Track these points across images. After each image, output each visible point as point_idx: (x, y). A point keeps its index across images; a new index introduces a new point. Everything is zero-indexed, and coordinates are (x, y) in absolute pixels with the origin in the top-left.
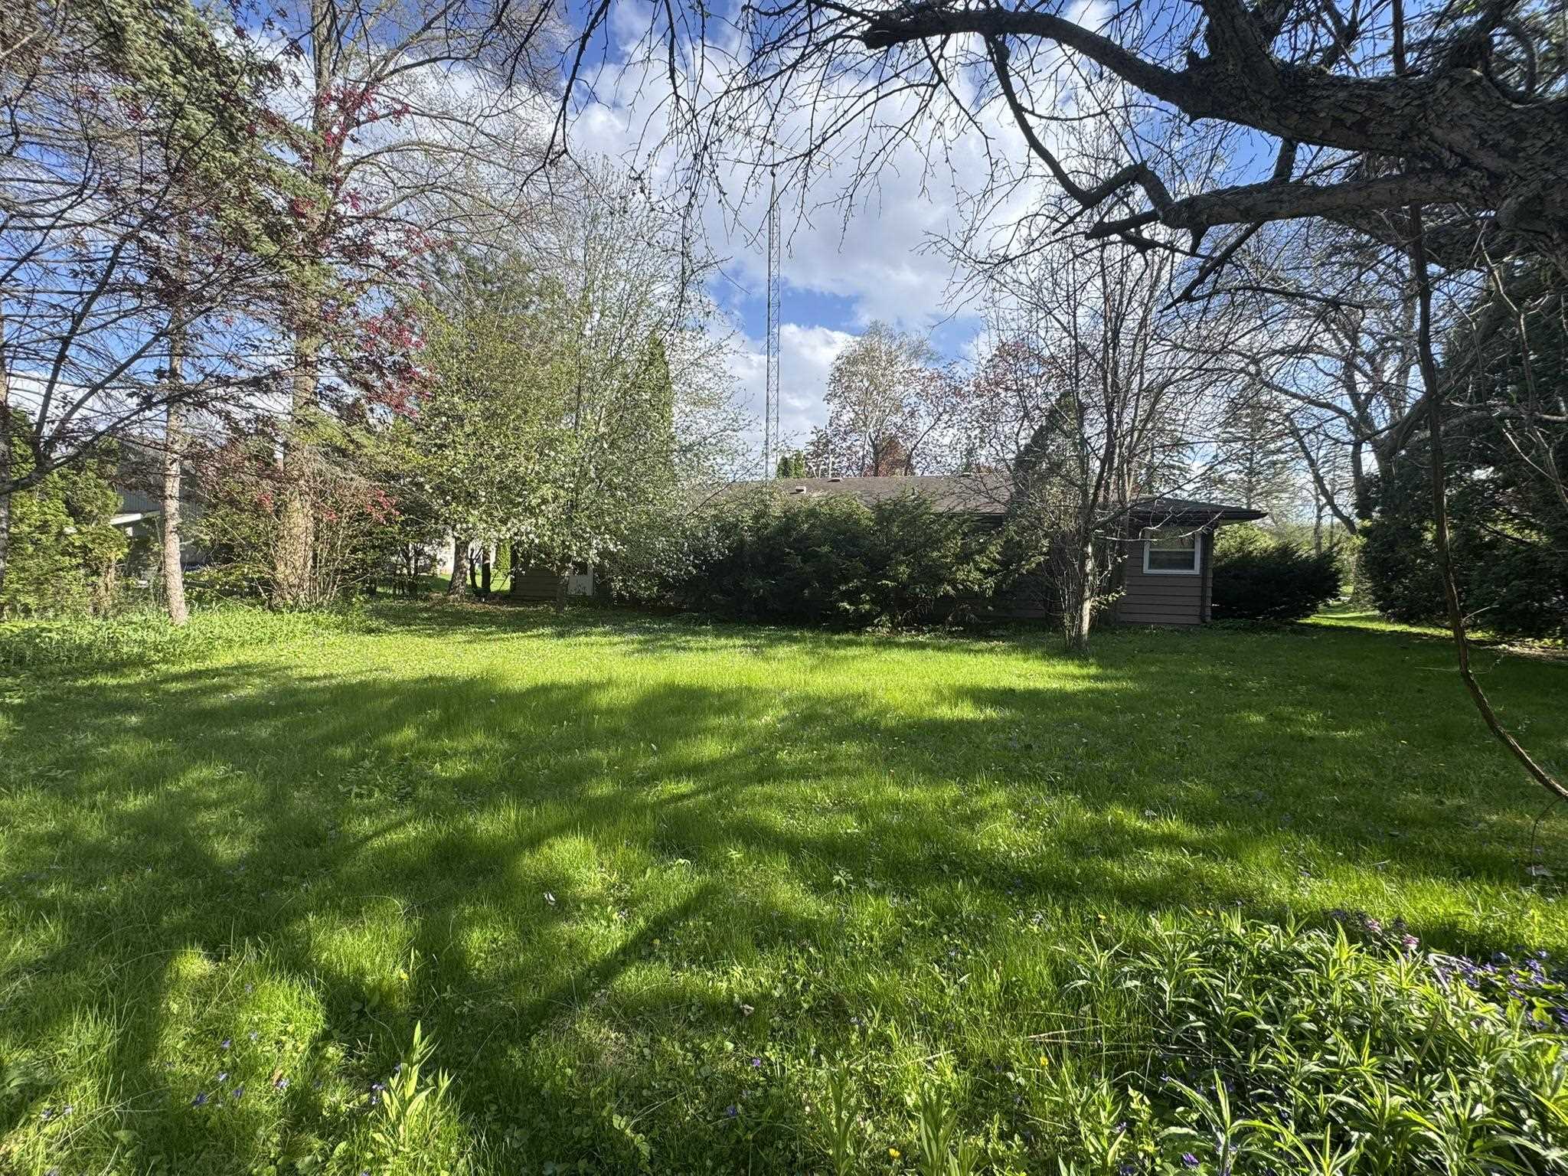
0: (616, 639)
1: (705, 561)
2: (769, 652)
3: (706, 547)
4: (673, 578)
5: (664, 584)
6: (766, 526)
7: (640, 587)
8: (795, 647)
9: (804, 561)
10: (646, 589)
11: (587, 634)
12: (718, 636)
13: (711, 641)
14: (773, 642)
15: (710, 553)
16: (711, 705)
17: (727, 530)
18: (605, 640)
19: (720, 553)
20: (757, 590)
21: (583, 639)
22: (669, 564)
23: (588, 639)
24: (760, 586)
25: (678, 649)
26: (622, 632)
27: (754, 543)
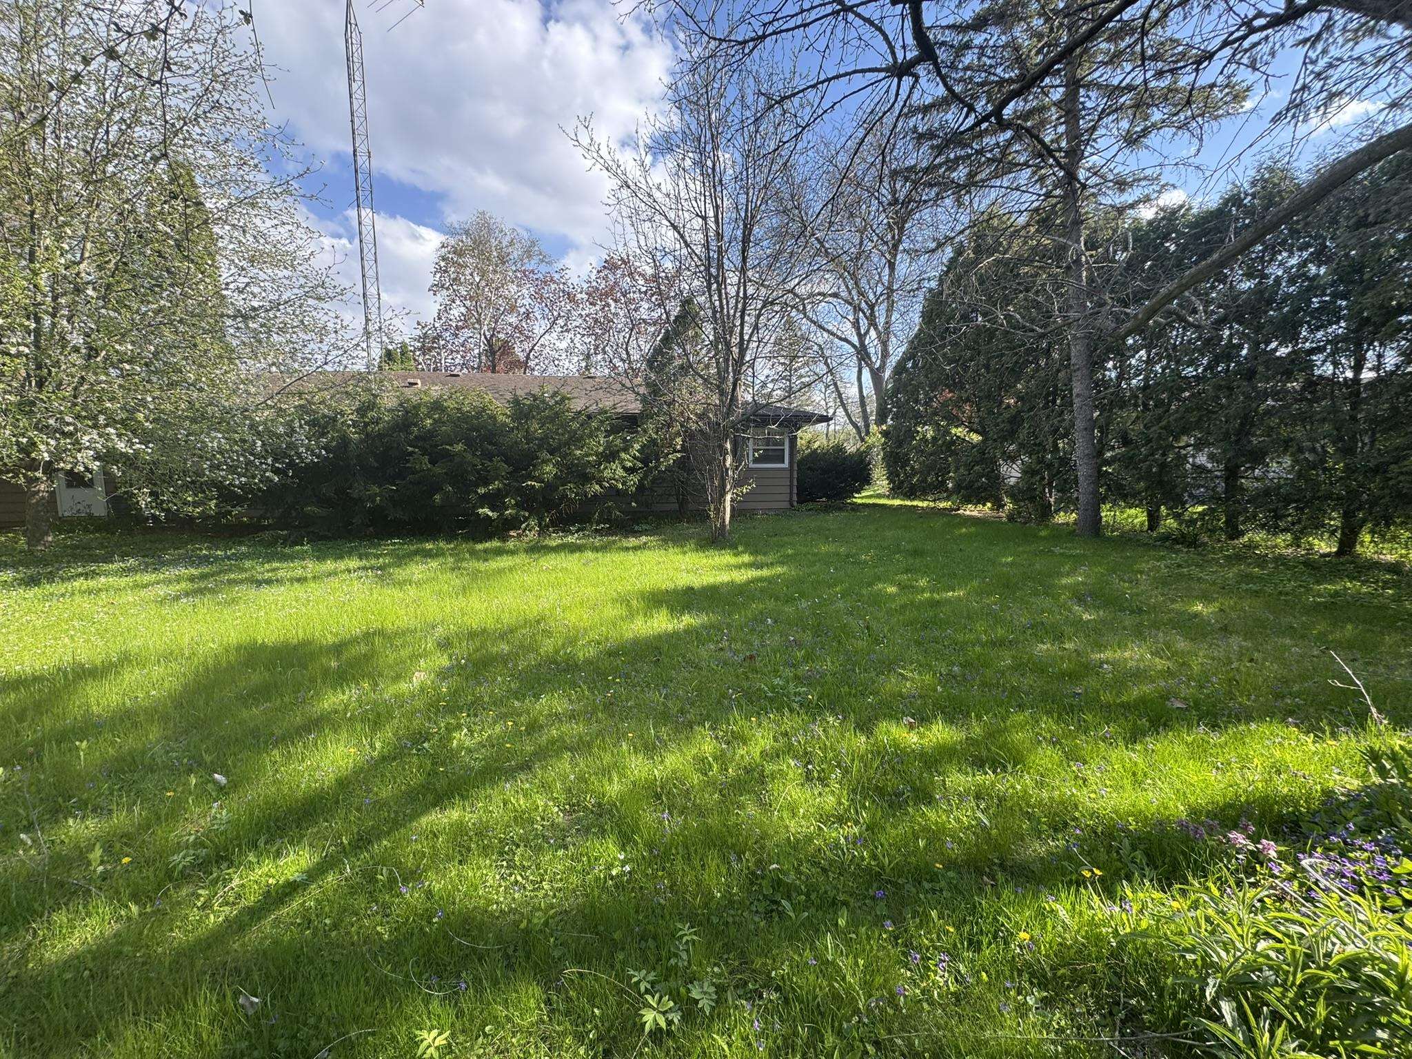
0: (147, 578)
1: (291, 465)
2: (399, 573)
3: (291, 446)
4: (241, 487)
5: (226, 495)
6: (377, 421)
7: (186, 503)
8: (434, 564)
9: (433, 462)
10: (195, 504)
11: (86, 576)
12: (321, 558)
13: (312, 566)
14: (401, 560)
15: (299, 455)
16: (326, 672)
17: (321, 425)
18: (123, 581)
19: (313, 454)
20: (372, 498)
21: (80, 583)
22: (232, 469)
23: (92, 583)
24: (375, 493)
25: (259, 583)
26: (157, 567)
27: (361, 441)
